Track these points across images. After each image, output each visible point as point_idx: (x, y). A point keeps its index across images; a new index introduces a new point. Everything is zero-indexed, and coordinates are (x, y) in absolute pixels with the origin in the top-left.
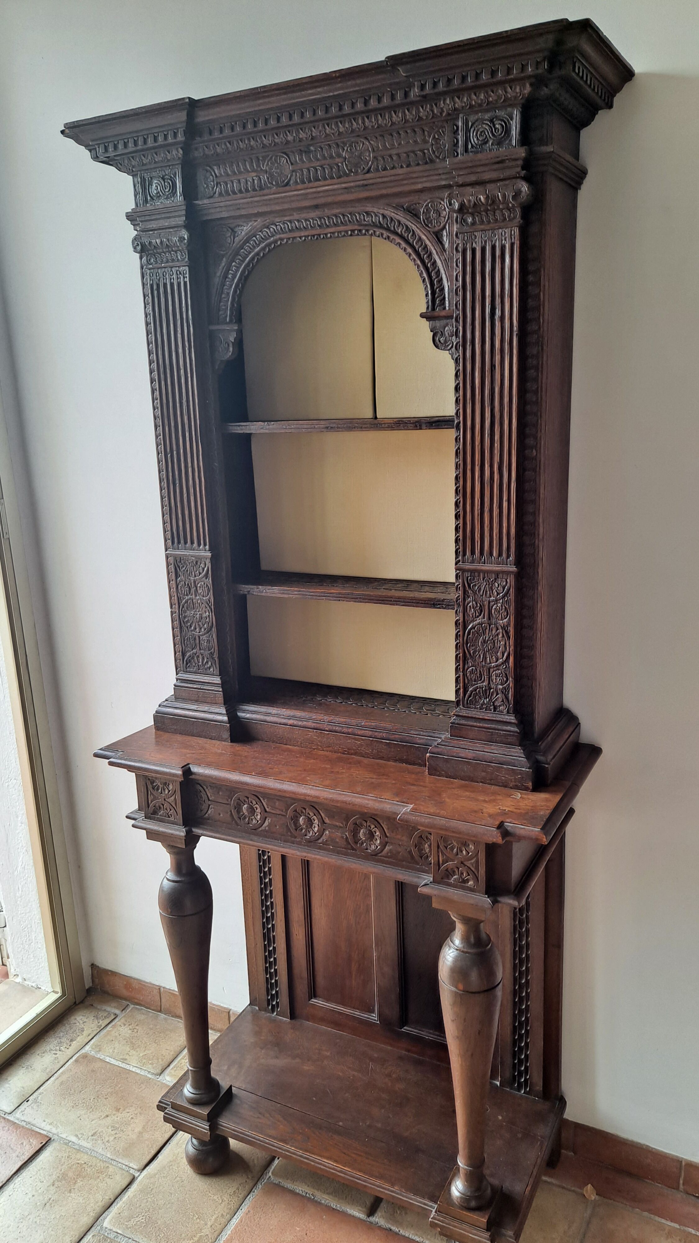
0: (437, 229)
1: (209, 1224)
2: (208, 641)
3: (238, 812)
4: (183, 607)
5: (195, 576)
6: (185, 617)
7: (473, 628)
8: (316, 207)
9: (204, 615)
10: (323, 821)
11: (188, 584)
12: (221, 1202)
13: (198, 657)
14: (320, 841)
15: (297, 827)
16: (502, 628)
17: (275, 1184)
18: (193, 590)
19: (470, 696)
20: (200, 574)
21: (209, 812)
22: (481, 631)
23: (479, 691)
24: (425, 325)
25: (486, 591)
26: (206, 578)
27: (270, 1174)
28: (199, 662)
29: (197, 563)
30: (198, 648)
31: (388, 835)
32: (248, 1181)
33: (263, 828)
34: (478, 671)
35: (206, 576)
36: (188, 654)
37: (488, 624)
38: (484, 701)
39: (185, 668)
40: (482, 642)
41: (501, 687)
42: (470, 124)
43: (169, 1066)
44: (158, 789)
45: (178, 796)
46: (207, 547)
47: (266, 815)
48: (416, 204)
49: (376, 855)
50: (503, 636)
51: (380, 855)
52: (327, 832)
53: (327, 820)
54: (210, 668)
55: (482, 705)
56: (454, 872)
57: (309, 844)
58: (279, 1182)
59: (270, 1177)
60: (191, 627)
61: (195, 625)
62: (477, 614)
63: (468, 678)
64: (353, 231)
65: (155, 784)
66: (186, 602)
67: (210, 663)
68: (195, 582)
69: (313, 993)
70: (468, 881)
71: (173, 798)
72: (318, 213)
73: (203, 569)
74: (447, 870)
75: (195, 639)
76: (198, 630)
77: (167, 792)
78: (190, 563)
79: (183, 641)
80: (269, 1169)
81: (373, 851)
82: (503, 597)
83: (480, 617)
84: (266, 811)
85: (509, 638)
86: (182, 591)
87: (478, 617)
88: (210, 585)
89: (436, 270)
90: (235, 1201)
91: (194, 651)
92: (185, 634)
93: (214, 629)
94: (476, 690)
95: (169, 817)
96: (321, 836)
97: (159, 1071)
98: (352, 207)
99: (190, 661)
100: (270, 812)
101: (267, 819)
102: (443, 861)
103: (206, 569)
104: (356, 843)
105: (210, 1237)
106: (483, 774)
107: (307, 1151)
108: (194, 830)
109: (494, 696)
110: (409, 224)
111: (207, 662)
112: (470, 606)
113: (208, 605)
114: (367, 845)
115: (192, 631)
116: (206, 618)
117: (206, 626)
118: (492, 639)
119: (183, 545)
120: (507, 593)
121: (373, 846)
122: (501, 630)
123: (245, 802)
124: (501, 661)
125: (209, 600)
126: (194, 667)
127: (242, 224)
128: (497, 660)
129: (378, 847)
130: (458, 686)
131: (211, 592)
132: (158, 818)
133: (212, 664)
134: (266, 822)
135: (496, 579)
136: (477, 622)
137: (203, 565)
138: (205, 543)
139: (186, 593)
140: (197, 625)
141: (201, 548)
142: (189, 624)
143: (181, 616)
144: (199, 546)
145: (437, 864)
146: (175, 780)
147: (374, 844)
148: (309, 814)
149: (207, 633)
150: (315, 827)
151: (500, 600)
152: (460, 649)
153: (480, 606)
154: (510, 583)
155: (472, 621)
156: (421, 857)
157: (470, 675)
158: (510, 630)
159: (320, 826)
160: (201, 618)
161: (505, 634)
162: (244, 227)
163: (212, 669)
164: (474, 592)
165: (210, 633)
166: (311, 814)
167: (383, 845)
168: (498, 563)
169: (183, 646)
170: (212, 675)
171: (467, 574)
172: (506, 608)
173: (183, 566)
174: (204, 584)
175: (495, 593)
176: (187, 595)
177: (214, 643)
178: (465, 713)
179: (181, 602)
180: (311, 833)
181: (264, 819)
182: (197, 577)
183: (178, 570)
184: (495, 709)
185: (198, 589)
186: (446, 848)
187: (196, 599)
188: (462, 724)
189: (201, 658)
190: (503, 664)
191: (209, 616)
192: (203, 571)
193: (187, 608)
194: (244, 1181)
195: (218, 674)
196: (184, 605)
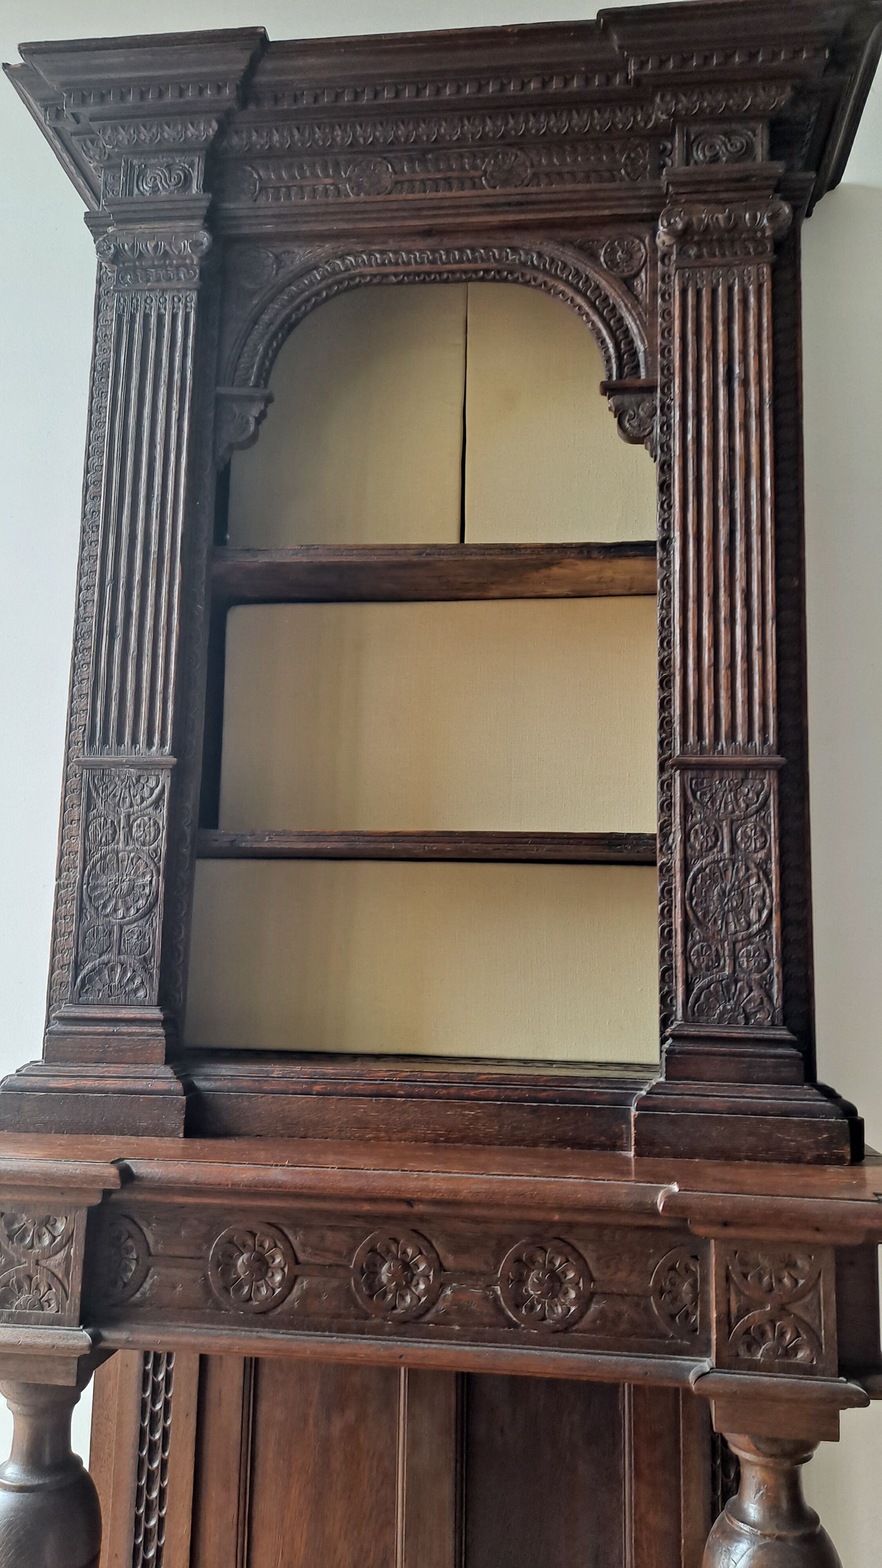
0: (626, 274)
2: (142, 935)
3: (225, 1273)
4: (94, 867)
5: (131, 805)
6: (95, 888)
7: (701, 870)
8: (428, 233)
9: (140, 882)
10: (441, 1264)
11: (112, 822)
13: (113, 969)
14: (428, 1317)
15: (374, 1288)
16: (758, 866)
18: (121, 834)
19: (697, 999)
20: (143, 800)
21: (146, 1286)
22: (716, 874)
23: (715, 988)
24: (606, 403)
25: (726, 803)
26: (156, 808)
28: (112, 981)
29: (138, 781)
30: (115, 949)
31: (595, 1274)
33: (285, 1306)
34: (714, 949)
35: (156, 804)
36: (89, 966)
37: (731, 859)
38: (724, 1007)
39: (76, 996)
40: (718, 893)
41: (757, 976)
42: (693, 137)
44: (22, 1239)
45: (76, 1250)
46: (168, 748)
47: (297, 1270)
48: (593, 241)
49: (566, 1330)
50: (759, 881)
51: (574, 1328)
52: (449, 1292)
53: (449, 1261)
54: (136, 991)
55: (722, 1014)
56: (763, 1334)
57: (402, 1329)
60: (105, 906)
61: (116, 903)
62: (710, 844)
63: (693, 965)
64: (487, 271)
65: (16, 1226)
66: (103, 858)
67: (138, 981)
68: (128, 816)
70: (796, 1349)
71: (61, 1255)
72: (431, 242)
73: (152, 790)
74: (747, 1332)
75: (110, 933)
76: (120, 913)
77: (46, 1240)
78: (123, 781)
79: (81, 937)
81: (557, 1321)
82: (758, 811)
83: (715, 850)
84: (297, 1262)
85: (770, 884)
86: (96, 836)
87: (712, 848)
88: (163, 822)
89: (624, 329)
91: (105, 958)
92: (89, 924)
93: (159, 910)
94: (709, 987)
95: (42, 1308)
96: (434, 1304)
98: (489, 237)
99: (91, 980)
100: (307, 1264)
101: (299, 1281)
102: (739, 1311)
103: (157, 791)
104: (517, 1306)
106: (751, 1140)
108: (106, 1333)
109: (745, 996)
110: (581, 266)
111: (132, 979)
112: (696, 831)
113: (153, 859)
114: (543, 1308)
115: (107, 916)
116: (144, 887)
117: (141, 903)
118: (739, 888)
119: (115, 746)
120: (765, 804)
121: (560, 1310)
122: (755, 870)
123: (244, 1246)
124: (755, 928)
125: (155, 851)
126: (99, 991)
127: (296, 250)
128: (749, 925)
129: (569, 1310)
130: (666, 989)
131: (163, 834)
132: (11, 1315)
133: (142, 982)
134: (294, 1291)
135: (743, 780)
136: (710, 858)
137: (152, 783)
138: (161, 740)
139: (104, 840)
140: (120, 903)
141: (154, 748)
142: (102, 902)
143: (85, 887)
144: (150, 744)
145: (726, 1322)
146: (77, 1208)
147: (562, 1304)
148: (405, 1252)
149: (142, 917)
150: (418, 1284)
151: (752, 816)
152: (671, 916)
153: (715, 829)
154: (769, 786)
155: (700, 857)
156: (673, 1317)
157: (698, 958)
158: (770, 869)
159: (431, 1277)
160: (132, 889)
161: (761, 876)
162: (298, 253)
163: (141, 993)
164: (703, 805)
165: (147, 917)
166: (410, 1251)
167: (585, 1301)
168: (746, 752)
169: (80, 949)
170: (142, 1005)
171: (689, 774)
172: (762, 831)
173: (107, 787)
174: (150, 819)
175: (743, 805)
176: (107, 844)
177: (154, 939)
178: (692, 1031)
179: (90, 860)
180: (408, 1299)
181: (289, 1283)
182: (136, 807)
183: (94, 795)
184: (747, 1019)
185: (134, 830)
186: (745, 1276)
187: (124, 851)
188: (689, 1053)
189: (119, 970)
190: (759, 931)
191: (151, 882)
192: (151, 795)
193: (103, 869)
195: (155, 1002)
196: (96, 863)
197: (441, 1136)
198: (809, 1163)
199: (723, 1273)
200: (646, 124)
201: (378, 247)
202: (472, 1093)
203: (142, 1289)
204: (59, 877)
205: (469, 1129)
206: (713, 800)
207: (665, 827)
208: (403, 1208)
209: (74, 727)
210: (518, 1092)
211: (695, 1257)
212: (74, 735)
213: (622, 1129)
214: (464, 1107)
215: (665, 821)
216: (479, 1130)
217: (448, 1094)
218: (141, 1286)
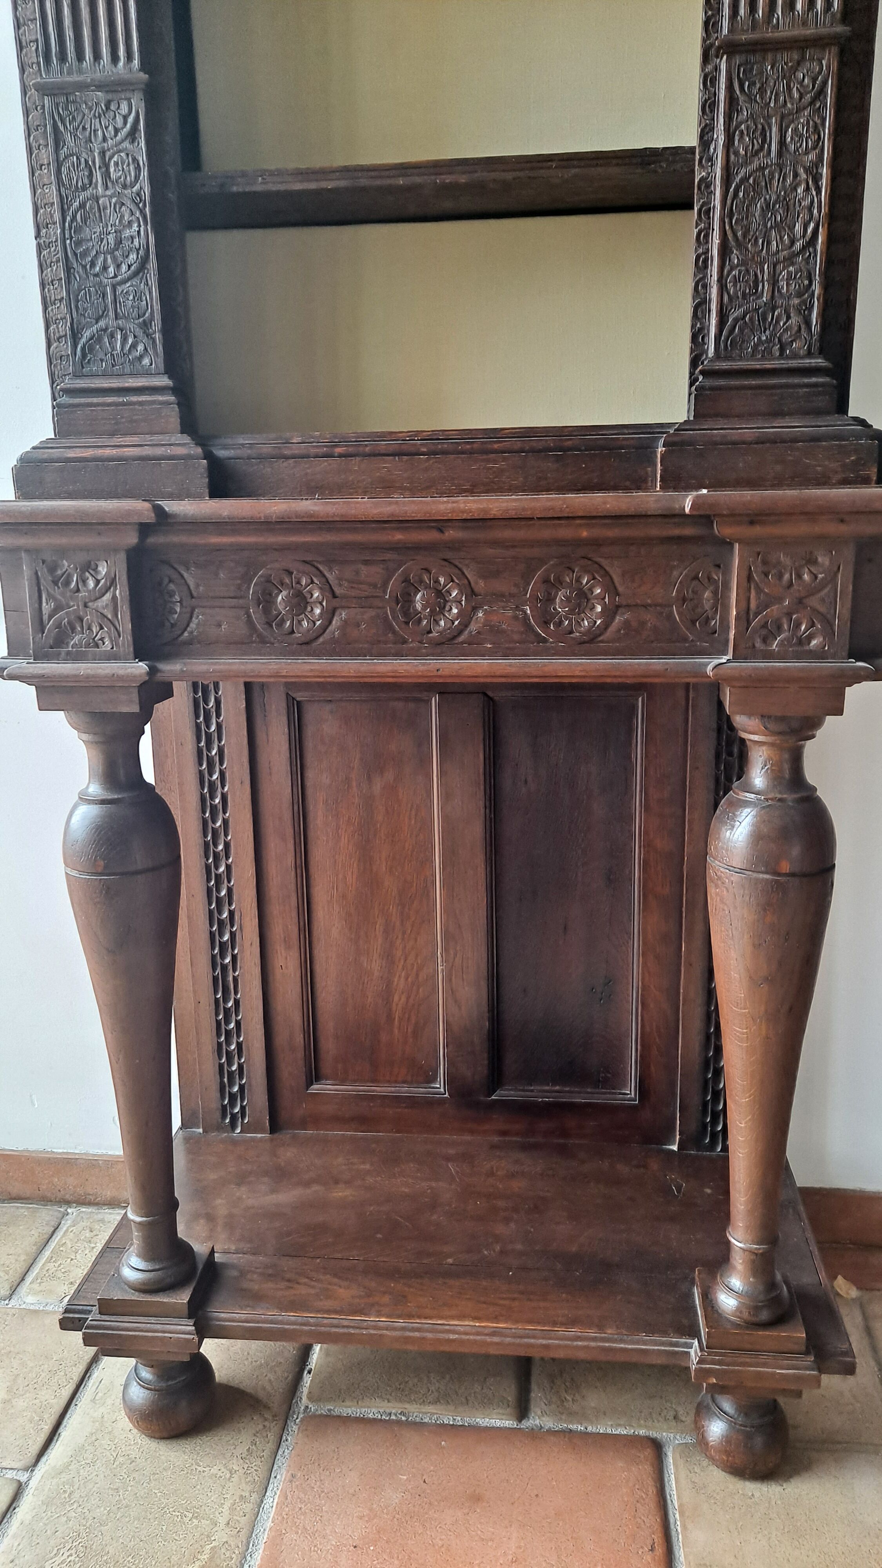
1: (222, 1521)
2: (138, 296)
3: (266, 611)
4: (74, 218)
5: (105, 139)
6: (79, 243)
7: (744, 180)
9: (127, 233)
10: (472, 591)
11: (86, 162)
12: (228, 1475)
13: (112, 336)
14: (462, 638)
15: (409, 615)
16: (808, 170)
17: (321, 1415)
18: (98, 176)
19: (731, 332)
20: (117, 131)
21: (193, 625)
22: (758, 185)
23: (751, 319)
25: (777, 95)
26: (133, 142)
27: (305, 1400)
28: (113, 349)
29: (108, 107)
30: (111, 314)
31: (621, 589)
32: (266, 1423)
33: (327, 635)
34: (752, 273)
35: (132, 135)
36: (87, 334)
37: (778, 164)
38: (759, 339)
39: (79, 367)
40: (762, 208)
41: (796, 301)
43: (23, 1279)
44: (67, 583)
45: (121, 592)
46: (136, 62)
47: (335, 603)
49: (591, 641)
50: (807, 189)
51: (601, 638)
52: (480, 615)
53: (480, 585)
54: (141, 357)
55: (756, 346)
56: (779, 628)
57: (438, 650)
58: (329, 1410)
59: (307, 1407)
60: (93, 264)
61: (105, 260)
62: (756, 147)
63: (728, 294)
65: (59, 572)
66: (82, 206)
67: (140, 348)
68: (103, 153)
69: (314, 1074)
70: (810, 638)
71: (108, 596)
73: (125, 118)
74: (765, 626)
75: (104, 295)
76: (111, 270)
77: (91, 583)
78: (90, 109)
79: (73, 300)
80: (298, 1393)
81: (584, 634)
82: (812, 103)
83: (761, 154)
84: (334, 596)
85: (819, 192)
86: (70, 179)
87: (757, 153)
88: (143, 159)
90: (257, 1466)
91: (102, 323)
92: (79, 286)
93: (153, 264)
94: (744, 317)
95: (97, 646)
96: (466, 626)
99: (91, 349)
100: (345, 597)
101: (337, 613)
102: (758, 607)
103: (131, 119)
104: (547, 623)
105: (232, 1544)
106: (778, 468)
107: (410, 1316)
108: (161, 666)
109: (782, 324)
111: (134, 346)
112: (742, 132)
113: (137, 205)
114: (570, 624)
115: (97, 275)
116: (132, 238)
117: (133, 257)
118: (785, 199)
119: (75, 63)
120: (822, 92)
121: (586, 623)
122: (804, 176)
123: (282, 584)
124: (798, 245)
125: (138, 194)
126: (102, 360)
128: (792, 242)
129: (595, 622)
130: (698, 325)
131: (145, 173)
132: (68, 653)
133: (146, 349)
134: (334, 622)
135: (799, 63)
136: (756, 164)
137: (124, 108)
138: (128, 53)
139: (80, 184)
140: (109, 260)
141: (121, 64)
142: (90, 259)
143: (68, 242)
144: (115, 59)
145: (745, 617)
146: (116, 551)
147: (588, 618)
148: (437, 581)
149: (135, 274)
150: (451, 609)
151: (805, 108)
152: (707, 242)
153: (763, 128)
154: (828, 67)
155: (746, 164)
156: (693, 622)
157: (735, 285)
158: (821, 175)
159: (463, 603)
160: (119, 242)
161: (810, 183)
163: (146, 361)
164: (751, 99)
165: (141, 274)
166: (442, 580)
167: (610, 614)
168: (805, 24)
169: (75, 315)
170: (148, 373)
171: (737, 60)
172: (816, 126)
173: (74, 118)
174: (128, 155)
175: (796, 95)
176: (84, 188)
177: (151, 299)
178: (725, 365)
179: (69, 209)
180: (442, 623)
181: (329, 615)
182: (110, 141)
183: (62, 128)
184: (782, 350)
185: (112, 170)
186: (766, 575)
187: (105, 196)
188: (719, 388)
189: (119, 337)
190: (804, 248)
191: (139, 232)
192: (125, 123)
193: (85, 220)
194: (261, 1427)
195: (162, 369)
196: (76, 213)
199: (745, 574)
202: (496, 446)
203: (189, 629)
204: (38, 236)
205: (493, 482)
206: (762, 91)
207: (706, 134)
208: (436, 535)
209: (24, 44)
210: (543, 442)
211: (719, 566)
212: (26, 55)
213: (647, 473)
214: (488, 461)
215: (706, 125)
216: (504, 483)
217: (472, 448)
218: (188, 625)
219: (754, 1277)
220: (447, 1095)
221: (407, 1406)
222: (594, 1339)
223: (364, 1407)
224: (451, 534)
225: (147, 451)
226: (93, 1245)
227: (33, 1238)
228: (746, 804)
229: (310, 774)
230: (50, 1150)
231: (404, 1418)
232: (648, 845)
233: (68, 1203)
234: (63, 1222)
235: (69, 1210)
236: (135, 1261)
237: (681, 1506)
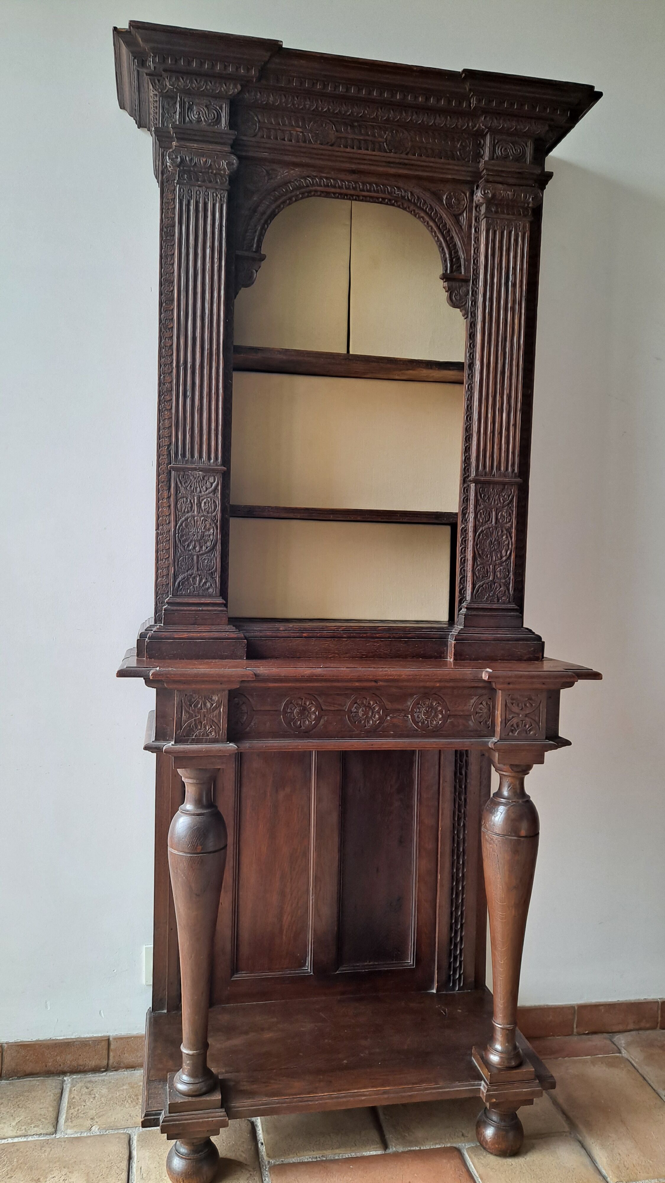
0: (456, 213)
2: (210, 561)
3: (288, 717)
4: (181, 524)
5: (200, 492)
6: (182, 536)
7: (482, 531)
8: (353, 172)
9: (207, 533)
10: (385, 707)
11: (190, 501)
13: (194, 578)
14: (379, 729)
15: (356, 719)
16: (506, 530)
17: (279, 1165)
18: (195, 508)
19: (478, 591)
20: (207, 489)
22: (488, 534)
23: (486, 586)
24: (443, 284)
25: (494, 500)
26: (215, 493)
27: (265, 1158)
28: (195, 584)
29: (203, 479)
30: (195, 568)
31: (450, 708)
33: (317, 729)
34: (486, 568)
35: (215, 491)
36: (182, 576)
37: (495, 527)
38: (489, 595)
39: (176, 591)
40: (489, 543)
41: (504, 581)
42: (496, 141)
43: (57, 1122)
44: (196, 705)
45: (224, 709)
46: (219, 461)
47: (322, 713)
48: (440, 190)
49: (436, 731)
50: (507, 537)
51: (441, 730)
52: (388, 719)
53: (389, 706)
54: (209, 588)
55: (488, 598)
56: (518, 726)
57: (368, 735)
58: (282, 1161)
59: (269, 1162)
60: (188, 546)
62: (486, 520)
63: (476, 575)
64: (384, 199)
65: (193, 700)
66: (186, 519)
67: (208, 584)
68: (199, 497)
69: (235, 969)
70: (530, 731)
72: (355, 177)
73: (212, 484)
74: (512, 725)
75: (192, 559)
76: (197, 548)
77: (208, 705)
78: (195, 478)
79: (177, 561)
80: (260, 1156)
81: (433, 728)
82: (508, 504)
83: (489, 522)
84: (322, 710)
85: (511, 539)
86: (182, 508)
88: (218, 502)
89: (454, 243)
91: (190, 572)
92: (180, 554)
93: (218, 548)
94: (483, 586)
95: (208, 736)
96: (382, 724)
97: (51, 1129)
98: (386, 179)
99: (183, 584)
100: (326, 710)
101: (322, 718)
102: (509, 718)
103: (214, 485)
104: (417, 723)
108: (242, 745)
109: (498, 589)
110: (433, 205)
111: (205, 583)
112: (481, 513)
113: (214, 521)
114: (427, 723)
115: (190, 551)
116: (210, 535)
117: (209, 544)
118: (498, 540)
119: (190, 459)
120: (512, 501)
121: (435, 723)
122: (505, 532)
123: (297, 704)
124: (504, 558)
125: (215, 516)
126: (188, 589)
127: (279, 169)
128: (502, 557)
129: (439, 723)
130: (462, 586)
131: (219, 508)
132: (193, 739)
133: (211, 585)
134: (321, 722)
135: (503, 489)
136: (487, 526)
137: (211, 480)
138: (216, 457)
139: (186, 510)
140: (197, 544)
141: (212, 461)
142: (187, 543)
143: (177, 535)
144: (209, 458)
145: (505, 721)
147: (435, 720)
148: (370, 703)
149: (209, 552)
150: (375, 716)
151: (505, 506)
152: (465, 553)
153: (489, 512)
154: (514, 492)
155: (482, 525)
156: (480, 723)
157: (479, 573)
158: (512, 532)
159: (381, 713)
160: (203, 536)
161: (508, 535)
162: (280, 172)
163: (211, 590)
164: (484, 501)
165: (212, 551)
166: (372, 703)
167: (445, 718)
168: (505, 476)
169: (176, 567)
170: (210, 596)
171: (479, 486)
172: (510, 513)
173: (186, 481)
174: (211, 500)
175: (502, 501)
176: (188, 512)
177: (216, 562)
178: (476, 606)
179: (179, 521)
180: (371, 722)
181: (318, 719)
182: (203, 493)
183: (180, 485)
184: (498, 600)
185: (203, 505)
186: (513, 704)
187: (198, 516)
188: (475, 615)
189: (198, 579)
190: (506, 561)
191: (213, 533)
192: (212, 486)
193: (186, 526)
194: (249, 1175)
195: (218, 595)
196: (183, 522)
197: (363, 655)
198: (525, 660)
199: (504, 704)
200: (473, 128)
201: (325, 175)
202: (378, 635)
203: (250, 726)
204: (157, 529)
205: (376, 651)
206: (489, 498)
207: (465, 509)
208: (373, 684)
209: (161, 445)
210: (398, 634)
211: (490, 698)
212: (162, 450)
213: (444, 649)
214: (374, 642)
215: (465, 507)
216: (381, 652)
217: (367, 636)
218: (250, 724)
219: (508, 1043)
220: (312, 974)
221: (325, 1152)
222: (434, 1088)
223: (301, 1156)
224: (381, 683)
225: (216, 635)
226: (93, 1096)
227: (51, 1097)
228: (500, 804)
229: (244, 790)
230: (54, 1038)
231: (324, 1159)
232: (420, 822)
233: (64, 1073)
234: (64, 1086)
235: (65, 1078)
236: (185, 1078)
237: (479, 1175)
